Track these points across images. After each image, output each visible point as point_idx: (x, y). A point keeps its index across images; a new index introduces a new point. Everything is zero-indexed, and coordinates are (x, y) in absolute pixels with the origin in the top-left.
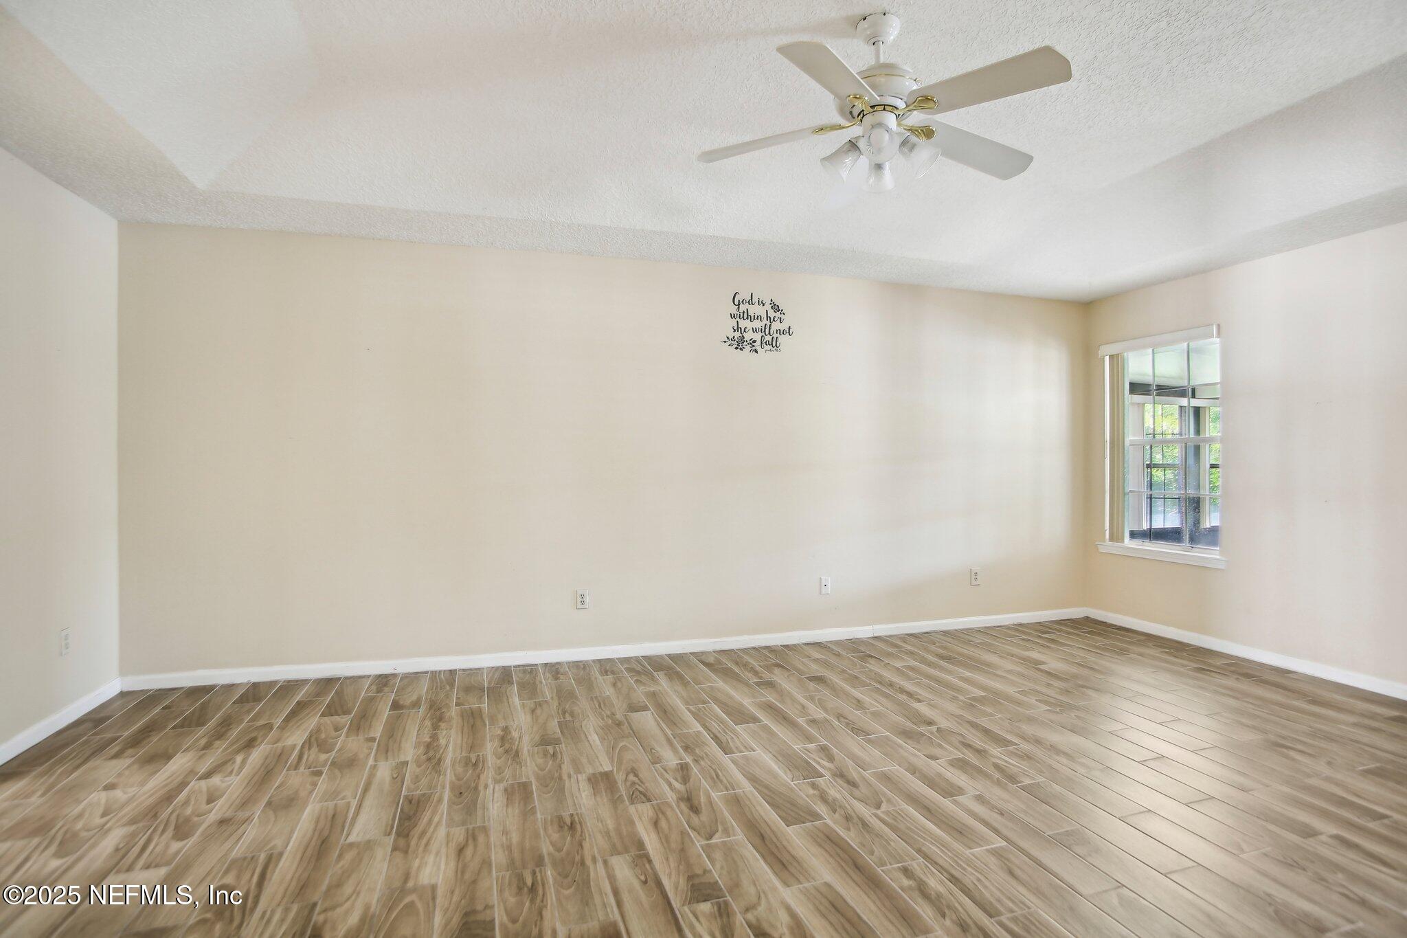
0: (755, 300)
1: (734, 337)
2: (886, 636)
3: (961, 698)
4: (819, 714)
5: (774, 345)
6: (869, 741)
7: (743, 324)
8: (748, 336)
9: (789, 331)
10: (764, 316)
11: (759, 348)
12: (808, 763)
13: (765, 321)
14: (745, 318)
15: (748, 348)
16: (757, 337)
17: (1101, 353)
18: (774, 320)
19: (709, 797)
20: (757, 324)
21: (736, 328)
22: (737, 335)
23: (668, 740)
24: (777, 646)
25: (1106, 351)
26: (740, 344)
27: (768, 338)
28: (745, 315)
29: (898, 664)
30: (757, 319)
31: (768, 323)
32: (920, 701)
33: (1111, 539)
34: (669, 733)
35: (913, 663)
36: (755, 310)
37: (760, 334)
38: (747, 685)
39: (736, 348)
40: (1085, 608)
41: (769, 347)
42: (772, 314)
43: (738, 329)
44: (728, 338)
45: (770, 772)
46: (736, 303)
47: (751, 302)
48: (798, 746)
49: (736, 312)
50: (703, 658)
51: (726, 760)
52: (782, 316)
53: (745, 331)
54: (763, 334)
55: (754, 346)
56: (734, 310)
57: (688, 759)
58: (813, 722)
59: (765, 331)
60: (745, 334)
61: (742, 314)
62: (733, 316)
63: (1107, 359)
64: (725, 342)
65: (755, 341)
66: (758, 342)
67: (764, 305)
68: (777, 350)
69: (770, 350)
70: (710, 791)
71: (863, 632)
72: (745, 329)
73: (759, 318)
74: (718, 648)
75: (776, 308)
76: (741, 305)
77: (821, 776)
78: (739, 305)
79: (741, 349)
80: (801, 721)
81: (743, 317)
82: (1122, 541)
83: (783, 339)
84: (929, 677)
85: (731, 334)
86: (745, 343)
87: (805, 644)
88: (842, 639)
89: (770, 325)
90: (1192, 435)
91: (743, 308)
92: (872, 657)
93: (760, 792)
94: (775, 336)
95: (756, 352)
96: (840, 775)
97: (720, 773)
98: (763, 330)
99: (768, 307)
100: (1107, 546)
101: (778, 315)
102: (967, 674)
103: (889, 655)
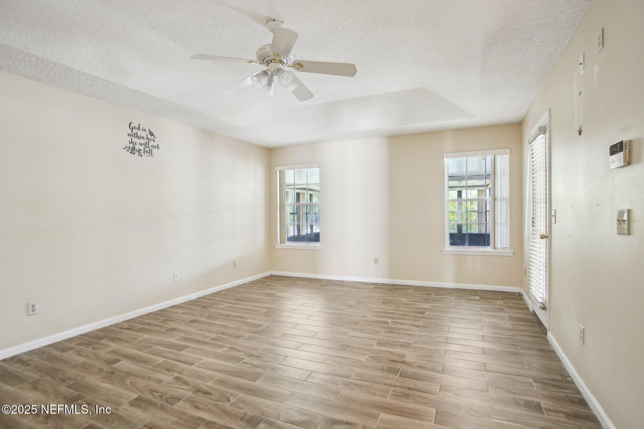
0: (141, 128)
1: (130, 147)
2: (204, 296)
3: (261, 313)
4: (214, 336)
5: (150, 153)
6: (245, 339)
7: (135, 140)
8: (137, 147)
9: (157, 147)
10: (145, 137)
11: (143, 154)
12: (233, 356)
13: (146, 140)
14: (136, 137)
15: (137, 153)
16: (142, 148)
17: (276, 170)
18: (150, 140)
19: (207, 386)
20: (142, 141)
21: (131, 142)
22: (131, 145)
23: (152, 370)
24: (155, 311)
25: (278, 169)
26: (133, 150)
27: (147, 149)
28: (136, 135)
29: (223, 307)
30: (142, 138)
31: (148, 141)
32: (247, 319)
33: (281, 243)
34: (150, 367)
35: (228, 305)
36: (140, 133)
37: (143, 147)
38: (162, 333)
39: (131, 153)
40: (271, 271)
41: (148, 154)
42: (149, 136)
43: (132, 142)
44: (126, 147)
45: (220, 365)
46: (131, 128)
47: (139, 128)
48: (220, 351)
49: (131, 133)
50: (120, 326)
51: (193, 367)
52: (154, 138)
53: (135, 144)
54: (145, 147)
55: (140, 153)
56: (129, 131)
57: (176, 375)
58: (213, 339)
59: (146, 145)
60: (135, 146)
61: (134, 135)
62: (129, 135)
63: (278, 172)
64: (125, 149)
65: (141, 150)
66: (142, 151)
67: (145, 131)
68: (152, 156)
69: (148, 156)
70: (205, 383)
71: (194, 296)
72: (135, 143)
73: (143, 138)
74: (125, 319)
75: (151, 134)
76: (134, 129)
77: (244, 359)
78: (132, 129)
79: (133, 154)
80: (207, 340)
81: (135, 136)
82: (285, 243)
83: (155, 151)
84: (242, 309)
85: (128, 145)
86: (136, 150)
87: (169, 307)
88: (185, 301)
89: (149, 142)
90: (309, 202)
91: (135, 131)
92: (208, 306)
93: (227, 374)
94: (151, 148)
95: (141, 156)
96: (251, 356)
97: (200, 374)
98: (145, 145)
99: (147, 133)
100: (279, 245)
101: (152, 137)
102: (253, 304)
103: (214, 304)
